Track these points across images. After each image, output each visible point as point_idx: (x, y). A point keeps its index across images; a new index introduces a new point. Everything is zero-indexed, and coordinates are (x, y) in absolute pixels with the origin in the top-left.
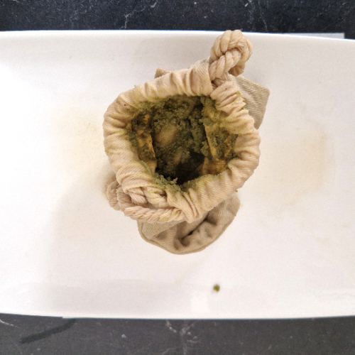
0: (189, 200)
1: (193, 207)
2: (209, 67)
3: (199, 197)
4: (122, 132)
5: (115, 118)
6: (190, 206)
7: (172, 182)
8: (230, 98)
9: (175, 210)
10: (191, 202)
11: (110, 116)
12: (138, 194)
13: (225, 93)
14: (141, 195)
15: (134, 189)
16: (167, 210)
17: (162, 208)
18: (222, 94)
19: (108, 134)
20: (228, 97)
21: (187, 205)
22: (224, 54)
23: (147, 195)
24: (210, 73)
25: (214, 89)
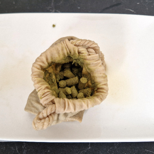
0: (67, 49)
1: (65, 45)
2: (55, 110)
3: (62, 50)
4: (99, 86)
5: (103, 92)
6: (67, 45)
7: (75, 61)
8: (45, 95)
9: (74, 44)
10: (67, 47)
11: (105, 93)
12: (92, 52)
13: (48, 97)
14: (90, 52)
15: (93, 55)
16: (78, 44)
17: (80, 46)
18: (49, 97)
19: (106, 84)
20: (46, 96)
21: (68, 46)
22: (48, 116)
23: (87, 52)
24: (55, 106)
25: (53, 100)
